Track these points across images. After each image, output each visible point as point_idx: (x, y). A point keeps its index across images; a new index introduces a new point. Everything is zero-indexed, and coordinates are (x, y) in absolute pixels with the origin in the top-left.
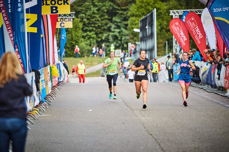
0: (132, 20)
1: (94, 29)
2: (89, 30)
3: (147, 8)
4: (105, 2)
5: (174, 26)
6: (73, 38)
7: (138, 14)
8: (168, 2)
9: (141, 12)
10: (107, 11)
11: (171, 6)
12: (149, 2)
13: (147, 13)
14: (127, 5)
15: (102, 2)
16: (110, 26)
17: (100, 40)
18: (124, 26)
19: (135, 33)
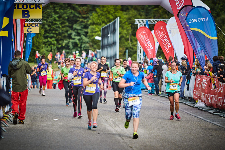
0: (92, 28)
1: (55, 36)
2: (50, 36)
3: (108, 17)
4: (66, 10)
5: (141, 35)
7: (98, 23)
8: (127, 11)
9: (101, 20)
10: (68, 18)
11: (131, 16)
12: (110, 11)
13: (107, 21)
14: (88, 13)
16: (71, 33)
17: (60, 46)
18: (84, 33)
19: (96, 41)
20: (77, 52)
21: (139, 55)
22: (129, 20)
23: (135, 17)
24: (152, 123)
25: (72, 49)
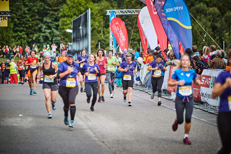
0: (63, 21)
1: (25, 29)
2: (19, 30)
3: (79, 9)
4: (36, 2)
6: (4, 38)
7: (69, 15)
8: (99, 3)
9: (72, 12)
10: (38, 11)
11: (103, 7)
12: (81, 2)
13: (78, 13)
14: (58, 6)
15: (33, 3)
16: (41, 26)
17: (30, 40)
18: (55, 26)
19: (66, 34)
20: (48, 45)
21: (112, 47)
22: (101, 12)
23: (107, 8)
24: (125, 116)
25: (43, 43)
